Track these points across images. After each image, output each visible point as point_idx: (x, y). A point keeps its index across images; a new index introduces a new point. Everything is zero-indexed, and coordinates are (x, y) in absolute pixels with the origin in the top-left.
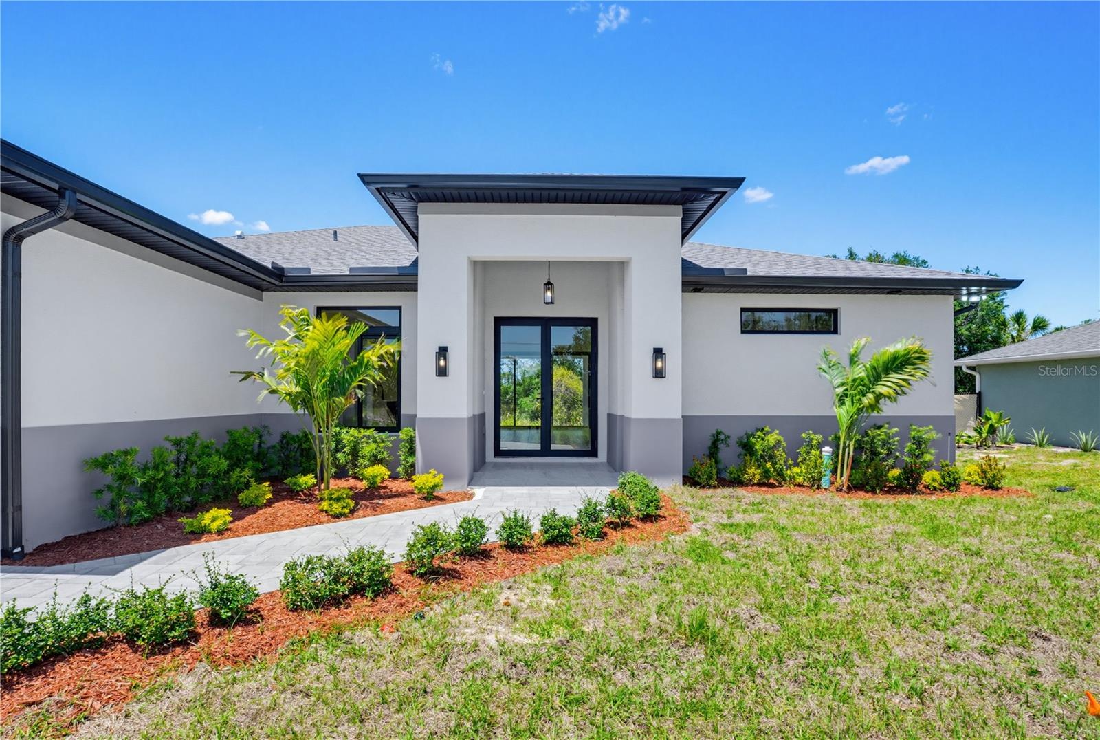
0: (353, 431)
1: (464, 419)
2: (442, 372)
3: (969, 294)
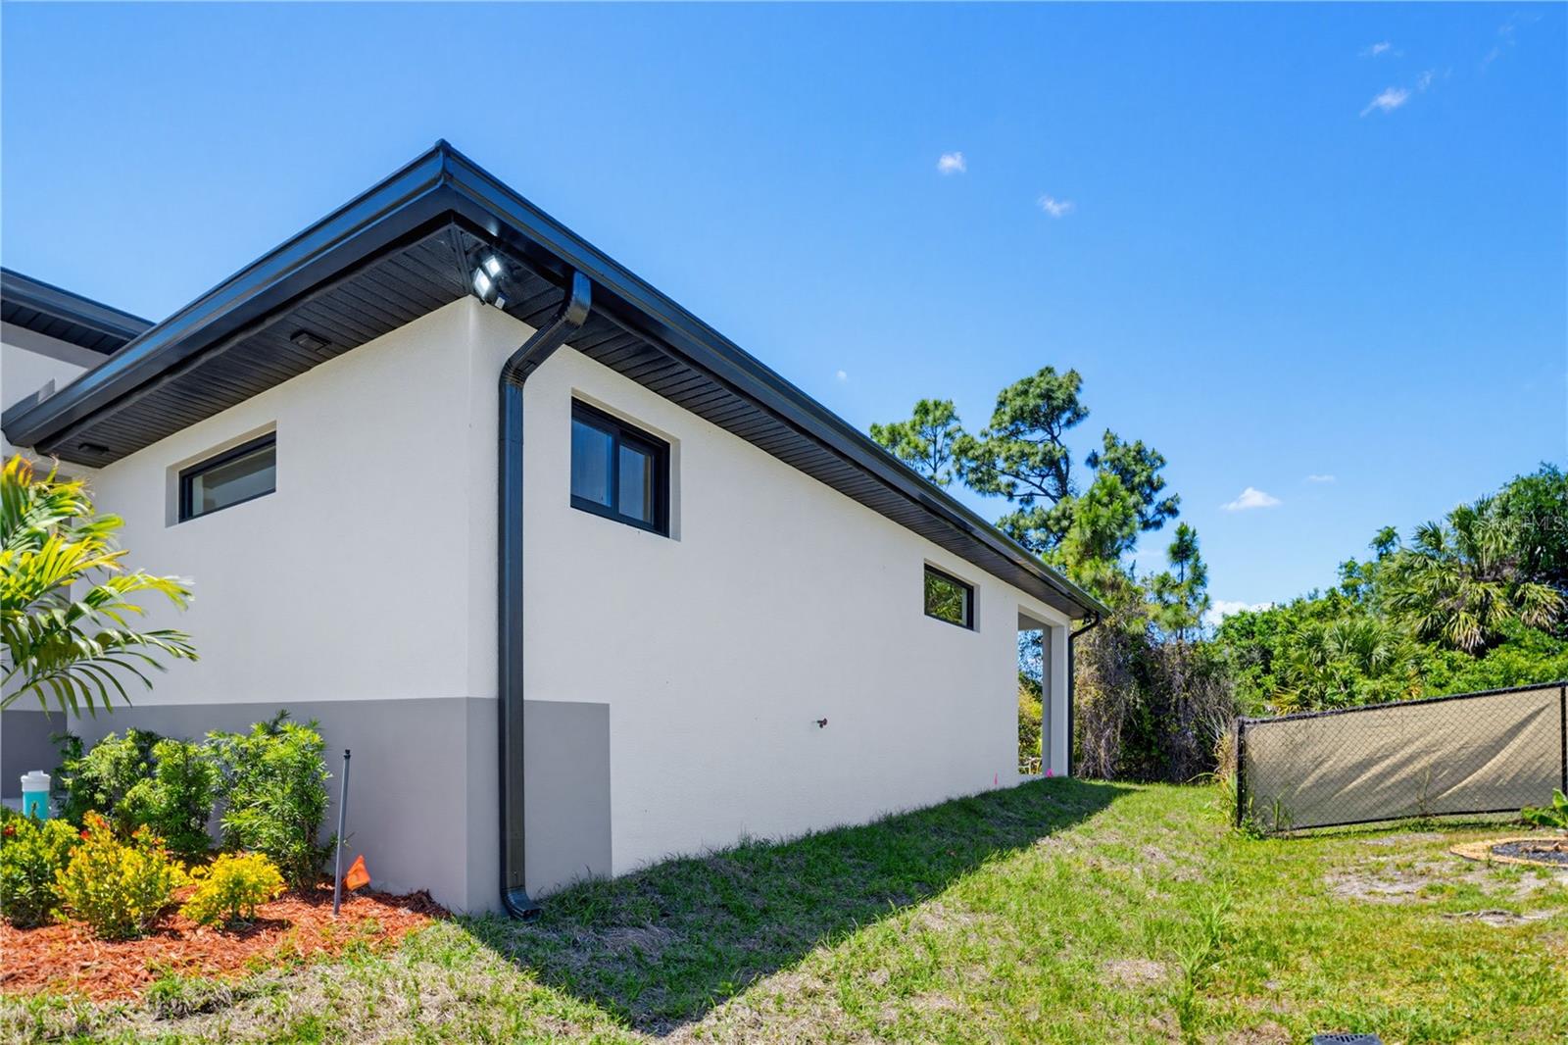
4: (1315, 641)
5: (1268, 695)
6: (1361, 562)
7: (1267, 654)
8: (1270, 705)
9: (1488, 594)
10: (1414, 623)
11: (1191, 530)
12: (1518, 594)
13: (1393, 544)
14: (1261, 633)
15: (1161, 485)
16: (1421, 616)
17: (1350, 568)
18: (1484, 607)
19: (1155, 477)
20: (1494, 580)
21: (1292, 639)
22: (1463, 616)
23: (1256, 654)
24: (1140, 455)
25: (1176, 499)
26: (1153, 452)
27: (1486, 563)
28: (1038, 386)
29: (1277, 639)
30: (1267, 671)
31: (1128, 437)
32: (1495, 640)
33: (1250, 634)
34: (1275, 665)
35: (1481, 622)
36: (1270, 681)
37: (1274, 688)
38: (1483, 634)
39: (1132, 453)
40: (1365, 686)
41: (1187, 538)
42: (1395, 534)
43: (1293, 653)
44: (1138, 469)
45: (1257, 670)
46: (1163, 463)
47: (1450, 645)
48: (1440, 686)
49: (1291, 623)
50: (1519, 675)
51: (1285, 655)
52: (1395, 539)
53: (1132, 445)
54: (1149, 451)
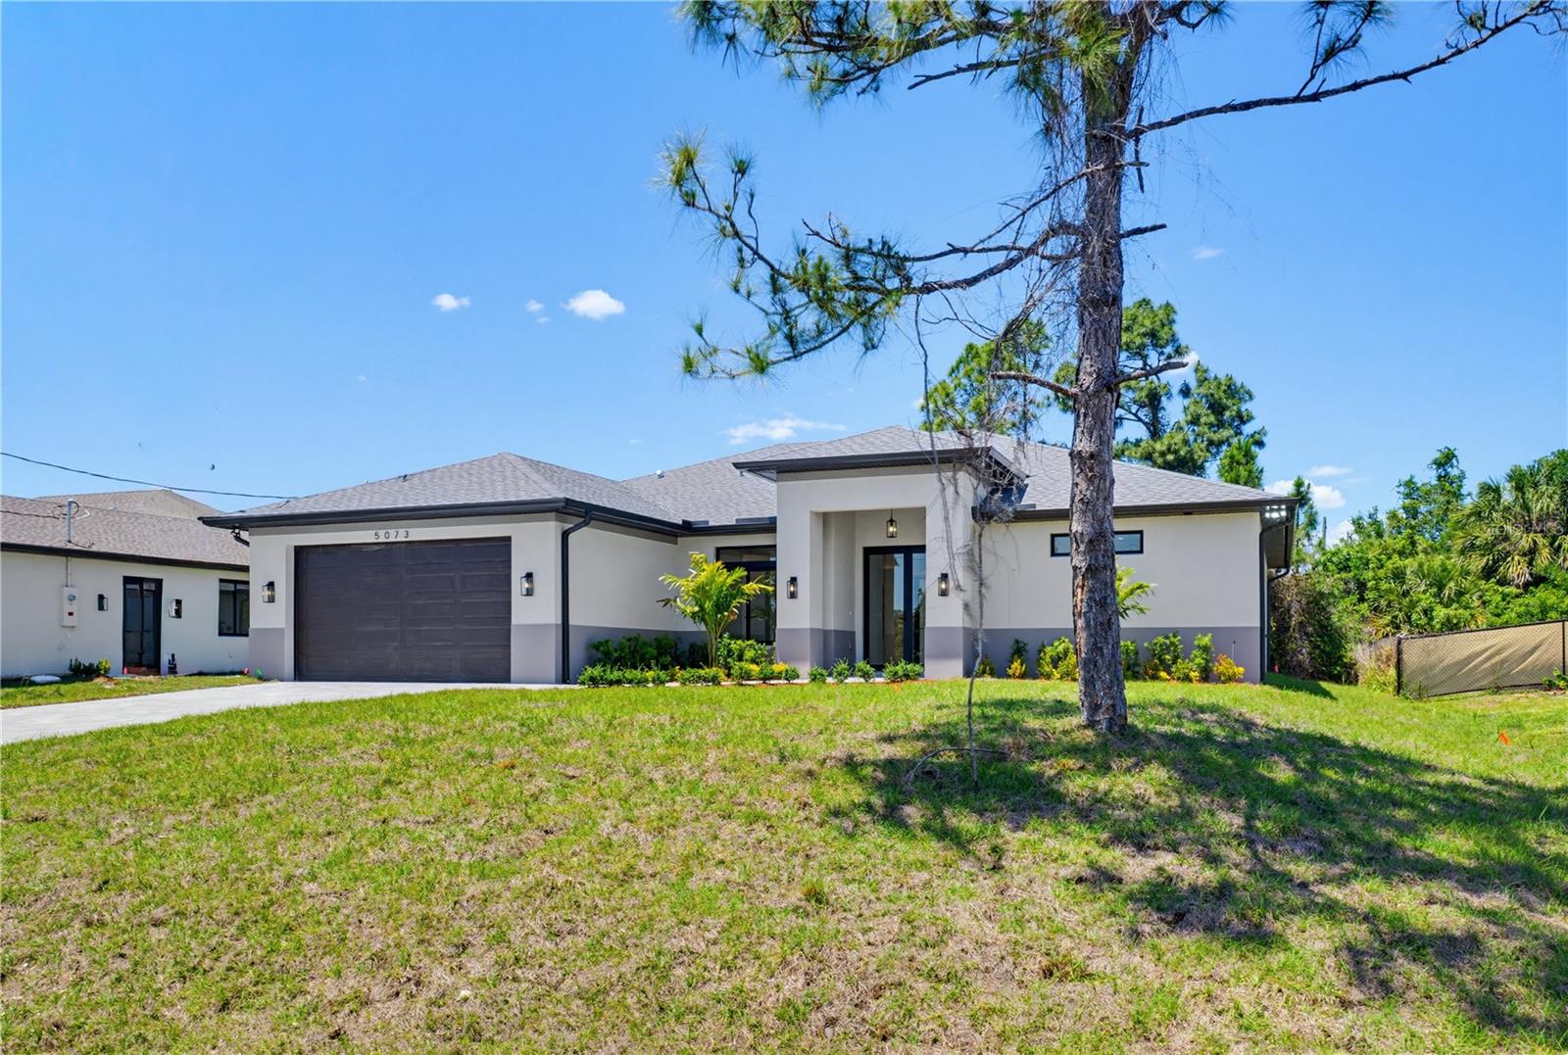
0: (739, 642)
1: (806, 629)
2: (793, 595)
3: (1272, 510)
4: (1399, 576)
5: (1364, 619)
6: (1419, 481)
7: (1362, 586)
8: (1367, 629)
9: (1535, 542)
10: (1477, 563)
11: (1306, 483)
12: (1557, 543)
13: (1452, 466)
14: (1357, 568)
15: (1250, 418)
16: (1483, 555)
17: (1410, 488)
18: (1531, 553)
19: (1243, 409)
20: (1542, 531)
21: (1381, 573)
22: (1516, 558)
23: (1352, 585)
24: (1233, 391)
25: (1262, 432)
26: (1242, 386)
27: (1534, 516)
28: (1142, 325)
29: (1370, 574)
30: (1362, 600)
31: (1219, 370)
32: (1538, 580)
33: (1346, 568)
34: (1370, 595)
35: (1530, 564)
36: (1364, 607)
37: (1368, 614)
38: (1531, 574)
39: (1223, 388)
40: (1440, 613)
41: (1302, 489)
42: (1454, 456)
43: (1384, 586)
44: (1229, 403)
45: (1354, 598)
46: (1251, 397)
47: (1503, 582)
48: (1498, 615)
49: (1380, 560)
50: (1552, 608)
51: (1377, 588)
52: (1454, 461)
53: (1222, 377)
54: (1239, 384)
